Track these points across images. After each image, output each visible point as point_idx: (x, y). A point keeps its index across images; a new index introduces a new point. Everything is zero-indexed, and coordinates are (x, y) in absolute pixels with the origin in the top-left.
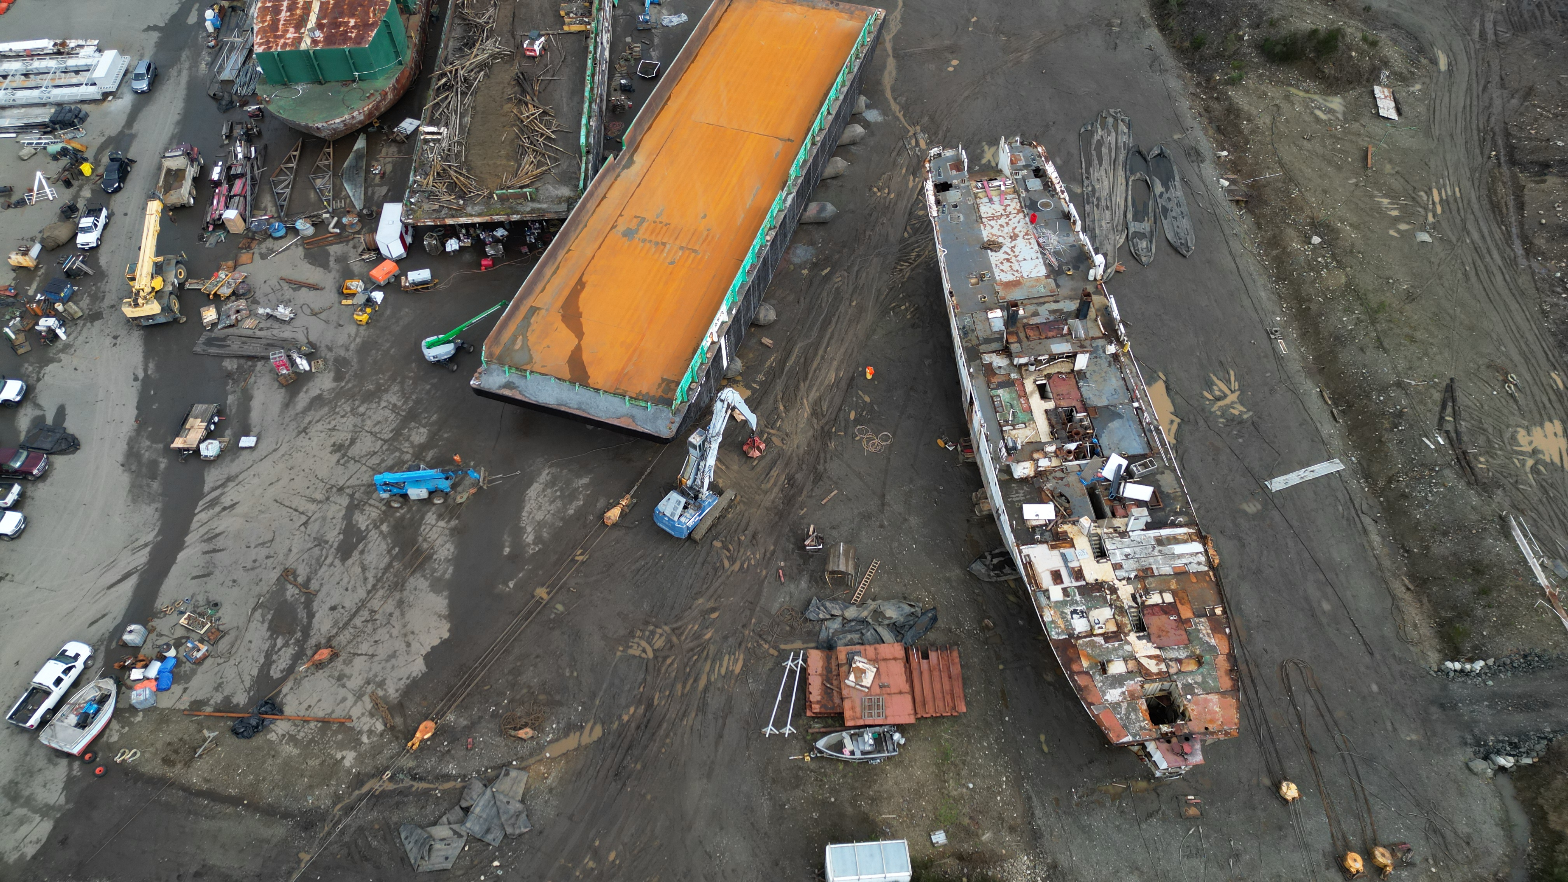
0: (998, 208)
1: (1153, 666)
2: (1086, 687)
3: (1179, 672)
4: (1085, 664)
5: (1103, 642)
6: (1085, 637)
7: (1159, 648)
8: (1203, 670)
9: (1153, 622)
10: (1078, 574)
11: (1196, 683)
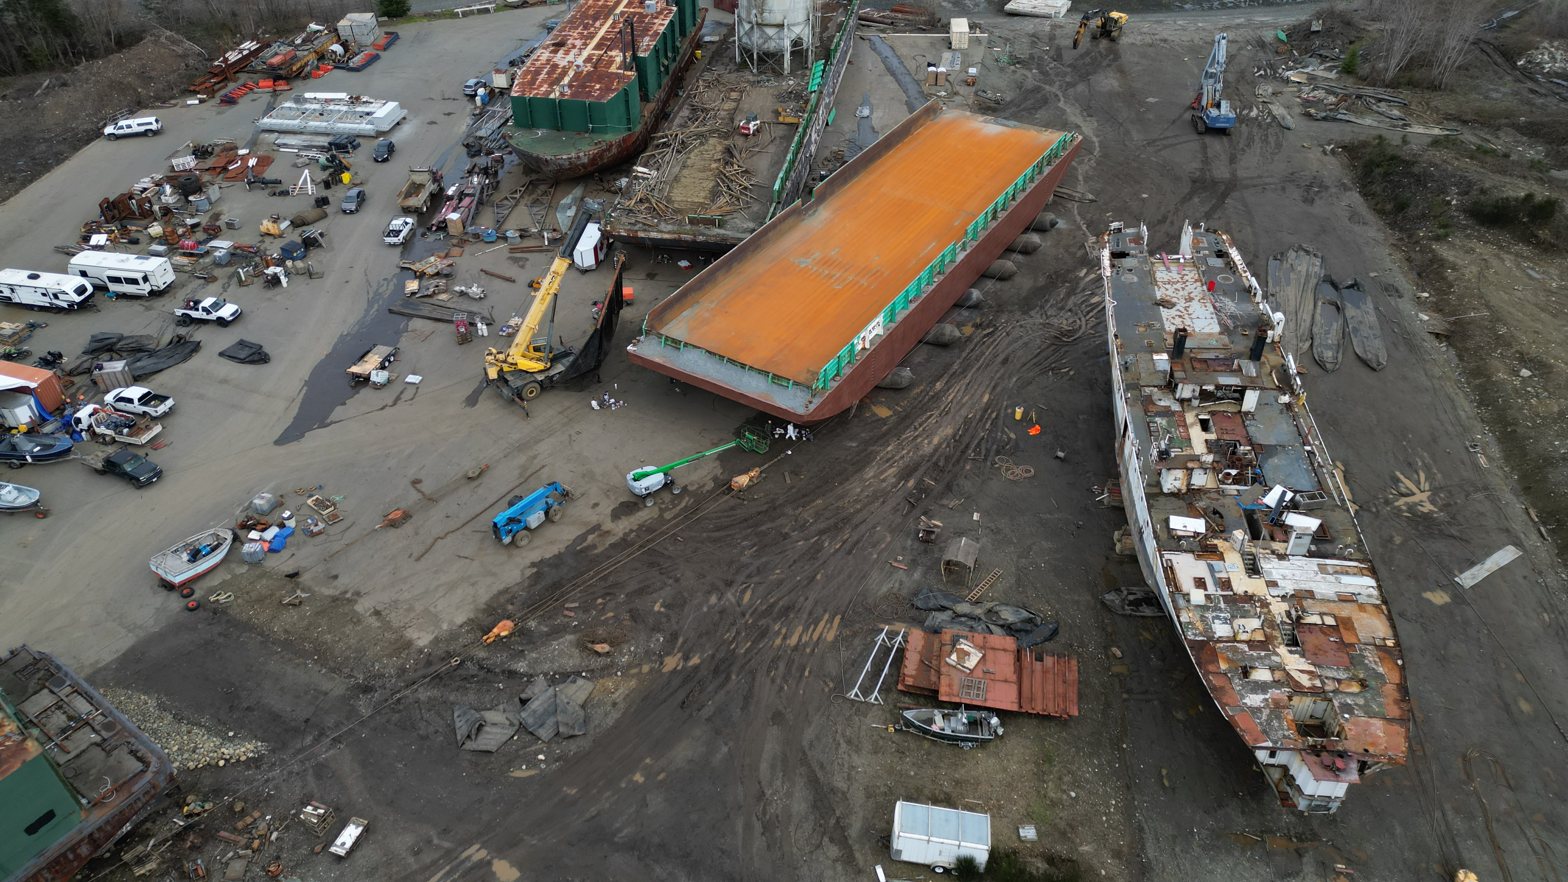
0: (1174, 275)
1: (1305, 681)
2: (1222, 688)
3: (1336, 692)
4: (1223, 666)
5: (1247, 649)
6: (1226, 642)
7: (1315, 665)
8: (1368, 695)
9: (1310, 640)
10: (1226, 584)
11: (1356, 704)
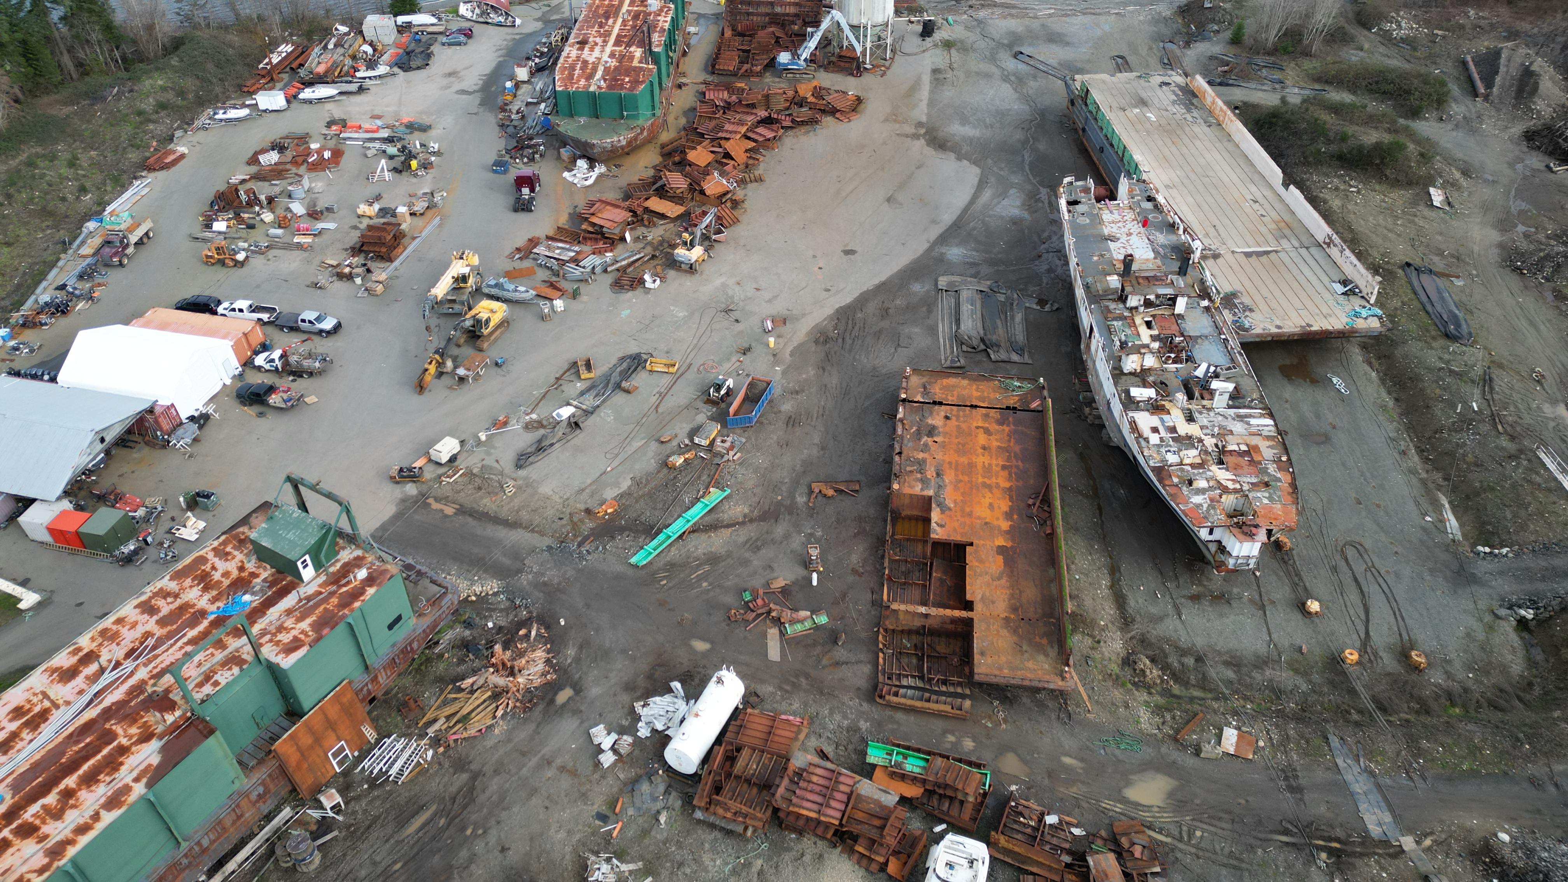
0: (1116, 216)
1: (1230, 485)
2: (1175, 494)
3: (1250, 490)
4: (1176, 480)
5: (1190, 469)
6: (1176, 466)
7: (1236, 475)
9: (1231, 460)
10: (1173, 430)
11: (1264, 497)
